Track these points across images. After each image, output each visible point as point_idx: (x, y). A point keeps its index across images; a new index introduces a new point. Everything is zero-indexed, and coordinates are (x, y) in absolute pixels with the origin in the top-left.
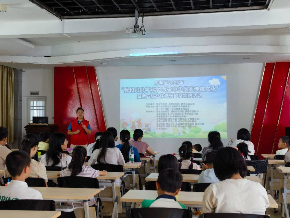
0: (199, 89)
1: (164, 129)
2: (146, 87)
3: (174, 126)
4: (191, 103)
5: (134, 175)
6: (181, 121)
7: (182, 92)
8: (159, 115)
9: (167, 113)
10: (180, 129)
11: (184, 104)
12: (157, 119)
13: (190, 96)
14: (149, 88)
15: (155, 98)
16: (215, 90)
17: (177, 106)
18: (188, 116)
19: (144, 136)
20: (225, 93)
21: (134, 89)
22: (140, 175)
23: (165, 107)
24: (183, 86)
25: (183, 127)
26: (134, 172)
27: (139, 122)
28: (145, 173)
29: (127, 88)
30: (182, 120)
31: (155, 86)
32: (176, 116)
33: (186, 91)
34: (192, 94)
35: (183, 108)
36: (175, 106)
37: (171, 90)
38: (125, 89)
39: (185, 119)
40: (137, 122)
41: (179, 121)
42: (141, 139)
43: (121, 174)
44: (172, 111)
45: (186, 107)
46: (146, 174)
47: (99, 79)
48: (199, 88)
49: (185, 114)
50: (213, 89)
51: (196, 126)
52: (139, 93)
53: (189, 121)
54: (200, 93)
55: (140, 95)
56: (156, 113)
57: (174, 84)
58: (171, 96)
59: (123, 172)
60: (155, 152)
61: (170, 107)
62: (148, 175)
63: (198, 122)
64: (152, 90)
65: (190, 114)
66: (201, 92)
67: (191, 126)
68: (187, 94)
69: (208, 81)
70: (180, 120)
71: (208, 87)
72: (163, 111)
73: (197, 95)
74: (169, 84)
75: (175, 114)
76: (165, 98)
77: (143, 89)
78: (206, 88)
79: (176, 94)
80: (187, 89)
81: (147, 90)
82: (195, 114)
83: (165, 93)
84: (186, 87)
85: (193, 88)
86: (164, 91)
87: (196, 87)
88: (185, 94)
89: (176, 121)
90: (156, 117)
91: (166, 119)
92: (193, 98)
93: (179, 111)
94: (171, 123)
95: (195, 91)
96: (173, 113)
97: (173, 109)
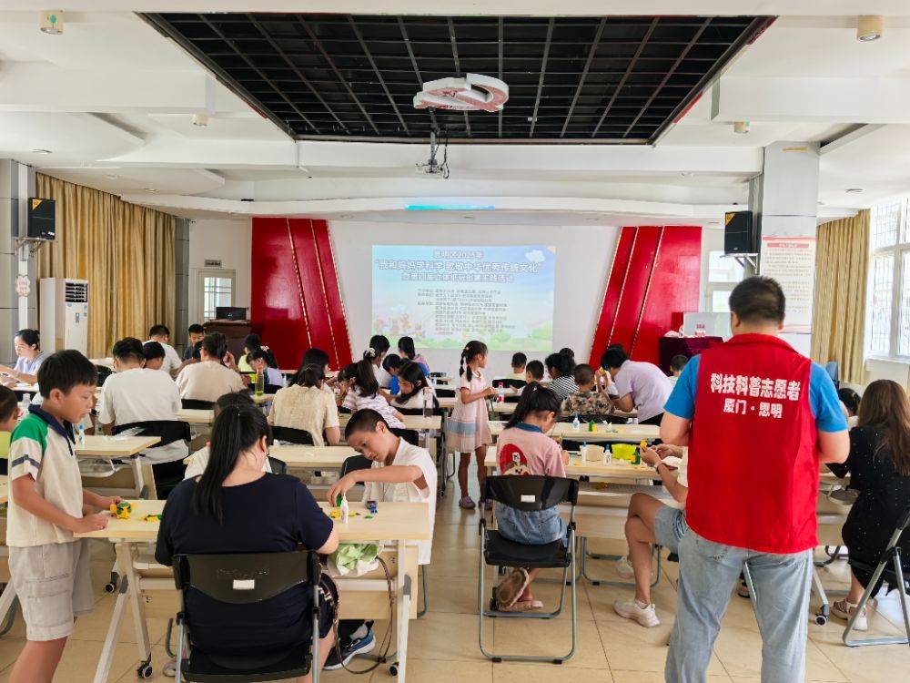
0: (510, 268)
2: (419, 262)
4: (495, 291)
7: (481, 272)
8: (439, 310)
9: (454, 306)
11: (483, 292)
12: (437, 316)
15: (434, 280)
16: (535, 269)
21: (398, 264)
23: (450, 297)
24: (482, 261)
27: (405, 321)
30: (479, 320)
31: (434, 260)
32: (468, 313)
33: (487, 271)
34: (498, 275)
35: (480, 298)
38: (382, 263)
39: (485, 318)
40: (401, 320)
45: (487, 296)
48: (510, 265)
49: (485, 309)
50: (532, 267)
53: (490, 322)
54: (510, 275)
55: (408, 274)
56: (434, 307)
57: (468, 257)
58: (461, 278)
61: (460, 296)
63: (505, 323)
65: (493, 309)
66: (512, 273)
68: (489, 275)
69: (523, 254)
71: (524, 265)
72: (448, 304)
73: (505, 277)
74: (459, 257)
75: (467, 308)
76: (452, 281)
77: (414, 264)
78: (521, 266)
79: (470, 275)
80: (489, 266)
81: (419, 266)
82: (500, 310)
83: (452, 272)
84: (487, 263)
85: (499, 265)
86: (449, 268)
87: (504, 264)
88: (486, 275)
89: (468, 321)
90: (435, 313)
91: (452, 317)
92: (499, 282)
93: (474, 304)
94: (461, 323)
95: (503, 271)
96: (464, 306)
97: (463, 301)
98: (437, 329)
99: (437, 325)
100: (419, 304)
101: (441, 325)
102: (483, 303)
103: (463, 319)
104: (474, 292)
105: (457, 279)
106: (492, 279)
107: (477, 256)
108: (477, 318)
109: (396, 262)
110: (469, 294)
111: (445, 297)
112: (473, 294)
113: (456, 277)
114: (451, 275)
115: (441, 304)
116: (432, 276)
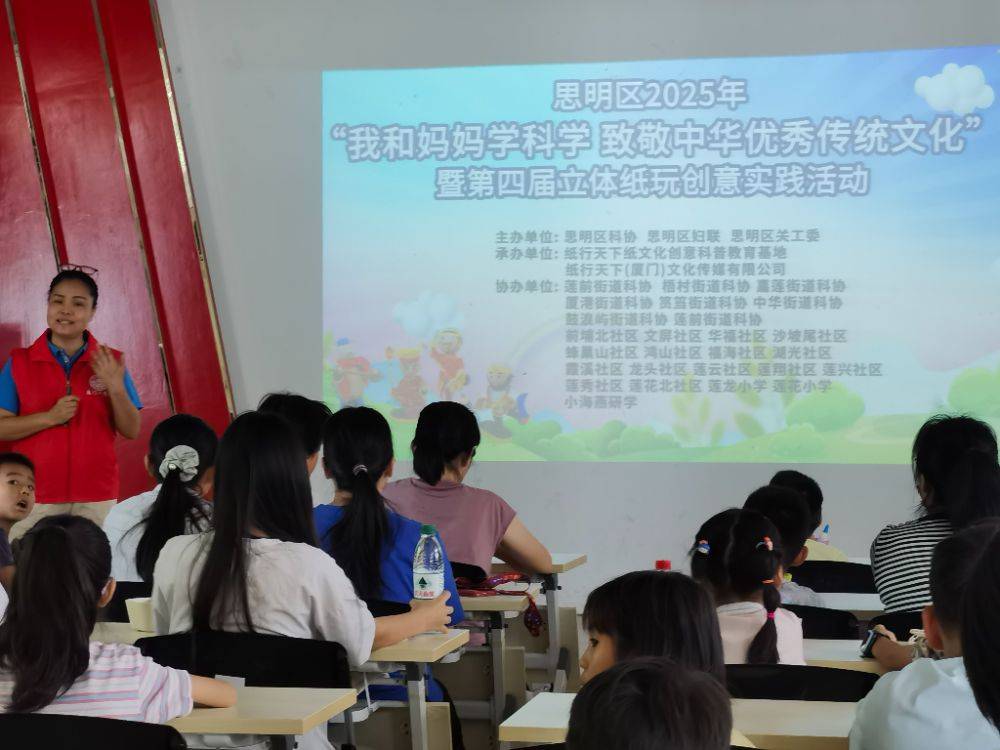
0: (853, 137)
1: (616, 403)
2: (498, 125)
3: (679, 386)
4: (798, 232)
5: (423, 705)
6: (731, 353)
7: (739, 158)
8: (580, 311)
9: (639, 294)
10: (727, 405)
11: (752, 235)
12: (571, 336)
13: (790, 185)
14: (513, 130)
15: (557, 196)
16: (954, 141)
17: (703, 252)
18: (777, 319)
19: (483, 452)
21: (416, 140)
22: (456, 703)
23: (621, 259)
24: (744, 114)
25: (745, 387)
26: (420, 687)
27: (449, 358)
28: (489, 694)
29: (371, 126)
30: (737, 345)
31: (558, 117)
32: (695, 319)
33: (763, 150)
34: (806, 169)
35: (740, 261)
36: (690, 252)
37: (662, 142)
38: (358, 139)
39: (759, 336)
40: (435, 354)
41: (715, 353)
42: (461, 470)
43: (336, 701)
44: (668, 285)
45: (765, 253)
46: (500, 702)
47: (179, 70)
48: (853, 128)
49: (759, 302)
50: (942, 133)
51: (825, 386)
52: (450, 163)
53: (780, 353)
54: (854, 166)
55: (457, 175)
56: (560, 297)
57: (686, 103)
58: (662, 183)
59: (347, 685)
60: (557, 559)
61: (659, 253)
62: (512, 705)
63: (840, 353)
64: (539, 143)
65: (790, 303)
66: (860, 158)
67: (794, 386)
68: (773, 168)
69: (909, 80)
70: (722, 344)
71: (910, 125)
72: (616, 286)
73: (834, 175)
74: (651, 104)
75: (687, 301)
76: (625, 195)
77: (479, 135)
78: (896, 130)
79: (697, 170)
80: (772, 135)
81: (499, 142)
82: (820, 303)
83: (626, 160)
84: (763, 122)
85: (811, 129)
86: (614, 146)
87: (831, 125)
88: (759, 169)
89: (695, 353)
90: (564, 322)
91: (632, 336)
92: (810, 195)
93: (716, 282)
94: (665, 361)
95: (824, 151)
96: (677, 293)
97: (674, 272)
98: (572, 386)
99: (572, 369)
100: (502, 286)
101: (589, 371)
102: (753, 280)
103: (673, 344)
104: (713, 235)
105: (650, 189)
106: (785, 185)
107: (724, 99)
108: (730, 336)
109: (410, 131)
110: (696, 245)
111: (601, 261)
112: (713, 245)
113: (642, 180)
114: (620, 173)
115: (585, 286)
116: (548, 180)
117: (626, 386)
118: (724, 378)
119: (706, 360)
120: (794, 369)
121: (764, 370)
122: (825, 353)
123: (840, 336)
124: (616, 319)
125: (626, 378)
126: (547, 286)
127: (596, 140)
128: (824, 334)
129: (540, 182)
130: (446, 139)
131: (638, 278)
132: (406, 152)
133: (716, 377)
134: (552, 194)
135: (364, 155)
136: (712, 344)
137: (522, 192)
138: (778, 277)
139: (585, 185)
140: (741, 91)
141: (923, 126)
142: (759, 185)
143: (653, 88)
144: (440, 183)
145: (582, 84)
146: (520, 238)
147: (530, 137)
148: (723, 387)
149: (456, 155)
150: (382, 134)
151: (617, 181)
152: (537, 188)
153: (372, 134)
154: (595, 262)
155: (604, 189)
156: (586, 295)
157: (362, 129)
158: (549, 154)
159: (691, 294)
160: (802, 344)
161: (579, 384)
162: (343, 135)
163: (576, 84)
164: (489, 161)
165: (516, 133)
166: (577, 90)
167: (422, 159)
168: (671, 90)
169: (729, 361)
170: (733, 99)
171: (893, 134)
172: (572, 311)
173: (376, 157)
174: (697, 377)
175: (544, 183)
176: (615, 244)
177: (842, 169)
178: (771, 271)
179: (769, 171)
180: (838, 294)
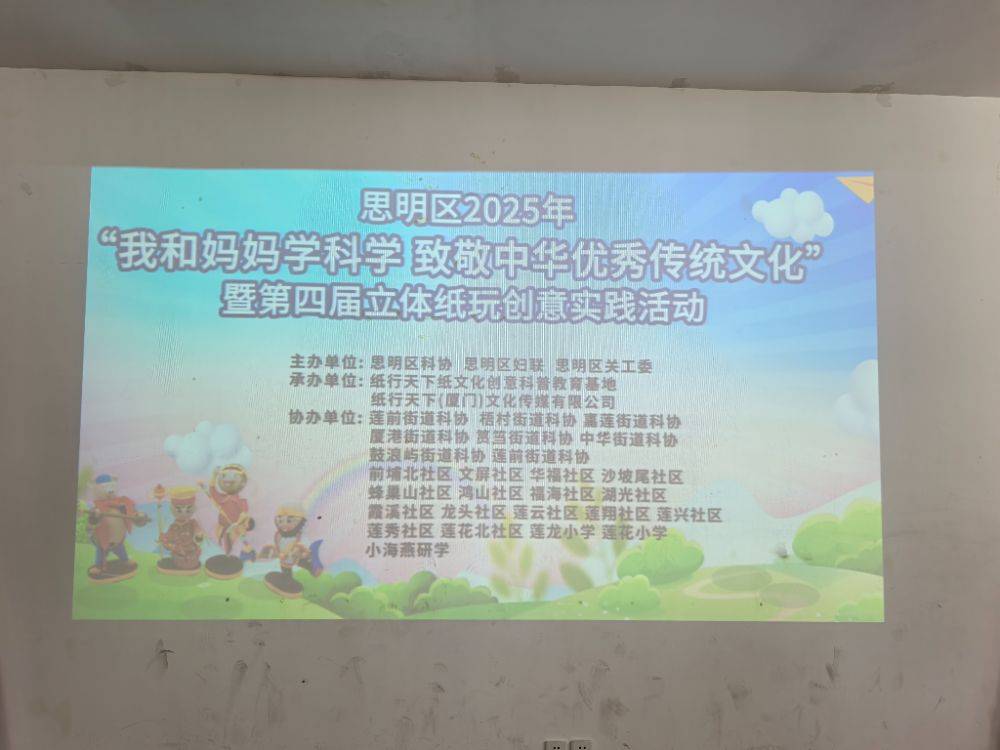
0: (688, 262)
1: (425, 551)
2: (297, 236)
3: (498, 531)
4: (628, 362)
6: (556, 494)
7: (565, 281)
8: (387, 445)
9: (453, 427)
10: (549, 553)
11: (579, 364)
12: (375, 474)
13: (621, 312)
14: (313, 241)
15: (363, 316)
16: (794, 271)
17: (525, 383)
18: (606, 457)
20: (865, 292)
21: (201, 248)
23: (434, 388)
24: (571, 234)
25: (570, 533)
29: (147, 231)
30: (562, 485)
31: (365, 230)
32: (516, 456)
33: (591, 274)
34: (638, 296)
35: (567, 392)
36: (511, 382)
37: (481, 263)
38: (131, 244)
39: (587, 476)
41: (538, 493)
44: (486, 418)
45: (592, 384)
48: (688, 251)
49: (587, 438)
50: (782, 261)
51: (660, 533)
52: (239, 275)
53: (610, 494)
54: (690, 293)
55: (247, 290)
56: (367, 428)
57: (506, 220)
58: (480, 307)
61: (477, 382)
63: (676, 497)
64: (343, 256)
65: (620, 440)
66: (696, 284)
67: (626, 533)
68: (602, 292)
69: (747, 204)
70: (545, 483)
71: (747, 251)
72: (428, 418)
73: (668, 302)
74: (469, 219)
75: (507, 436)
76: (440, 318)
77: (273, 245)
78: (734, 256)
79: (520, 293)
80: (601, 257)
81: (298, 254)
82: (653, 440)
83: (441, 280)
84: (592, 244)
85: (644, 252)
86: (428, 264)
87: (664, 249)
88: (587, 294)
89: (516, 494)
90: (369, 458)
91: (444, 474)
92: (642, 323)
93: (539, 416)
94: (482, 502)
95: (657, 276)
96: (496, 427)
97: (493, 403)
98: (375, 531)
99: (375, 511)
100: (296, 417)
101: (394, 513)
102: (580, 414)
103: (491, 483)
104: (536, 364)
105: (468, 313)
106: (615, 311)
107: (550, 216)
108: (555, 476)
109: (193, 239)
110: (518, 374)
111: (412, 390)
112: (536, 375)
113: (459, 302)
114: (435, 293)
115: (393, 418)
116: (353, 298)
117: (437, 531)
118: (547, 522)
119: (529, 502)
120: (625, 513)
121: (592, 513)
122: (659, 496)
123: (676, 477)
124: (427, 455)
125: (438, 522)
126: (349, 418)
127: (408, 255)
128: (658, 475)
129: (344, 301)
130: (236, 249)
131: (452, 410)
132: (188, 262)
133: (538, 521)
134: (357, 314)
135: (137, 264)
136: (535, 484)
137: (322, 311)
138: (607, 411)
139: (396, 306)
140: (569, 208)
141: (761, 253)
142: (587, 311)
143: (472, 203)
144: (227, 297)
145: (393, 195)
146: (320, 361)
147: (333, 251)
148: (547, 532)
149: (246, 267)
150: (160, 239)
151: (431, 302)
152: (340, 307)
153: (148, 240)
154: (404, 391)
155: (416, 310)
156: (395, 427)
157: (136, 234)
158: (354, 270)
159: (512, 427)
160: (633, 486)
161: (384, 529)
162: (113, 239)
163: (387, 194)
164: (285, 274)
165: (317, 244)
166: (387, 200)
167: (206, 271)
168: (492, 204)
169: (553, 503)
170: (560, 217)
171: (731, 260)
172: (377, 446)
173: (152, 266)
174: (518, 521)
175: (349, 302)
176: (428, 372)
177: (677, 295)
178: (599, 404)
179: (597, 296)
180: (674, 431)
